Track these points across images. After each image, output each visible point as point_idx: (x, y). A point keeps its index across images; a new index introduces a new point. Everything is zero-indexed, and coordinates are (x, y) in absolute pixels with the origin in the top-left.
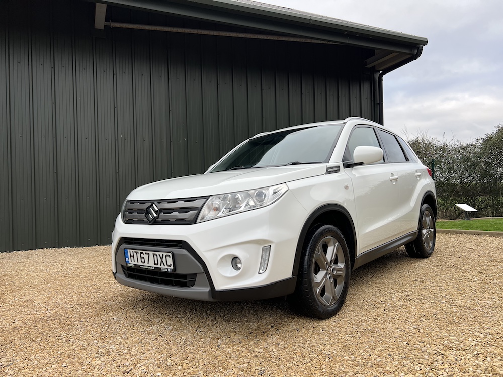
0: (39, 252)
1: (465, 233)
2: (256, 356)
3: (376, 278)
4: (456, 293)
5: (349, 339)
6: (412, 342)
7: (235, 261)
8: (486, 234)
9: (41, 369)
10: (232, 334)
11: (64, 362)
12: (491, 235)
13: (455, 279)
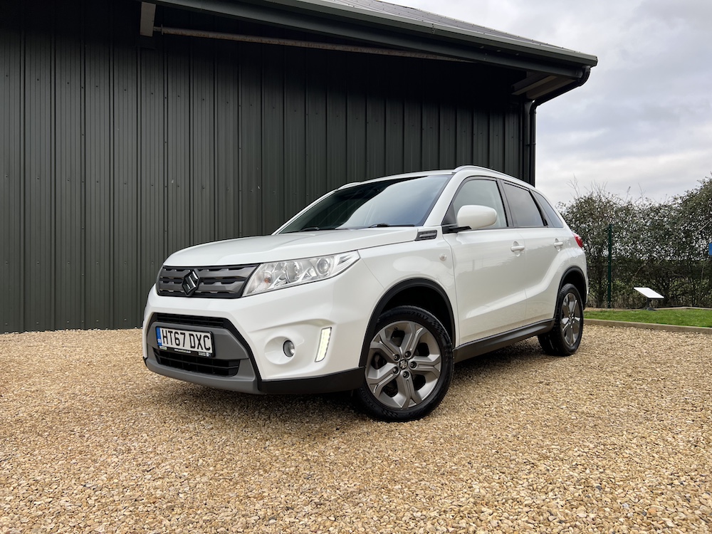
0: (59, 334)
2: (308, 460)
3: (490, 378)
4: (585, 397)
5: (428, 444)
6: (503, 450)
7: (287, 345)
8: (662, 329)
9: (45, 465)
10: (286, 436)
11: (74, 458)
12: (668, 330)
13: (592, 382)
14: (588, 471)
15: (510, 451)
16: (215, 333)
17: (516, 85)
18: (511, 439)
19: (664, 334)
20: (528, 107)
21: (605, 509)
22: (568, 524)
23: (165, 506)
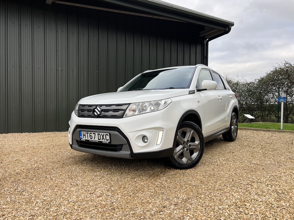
1: (250, 129)
2: (157, 186)
3: (209, 150)
4: (251, 158)
5: (203, 178)
6: (235, 180)
7: (144, 138)
8: (261, 130)
9: (43, 193)
10: (141, 176)
11: (55, 189)
12: (264, 131)
13: (250, 151)
14: (273, 187)
15: (238, 180)
16: (111, 133)
17: (201, 33)
20: (205, 42)
21: (291, 201)
22: (281, 208)
23: (110, 208)
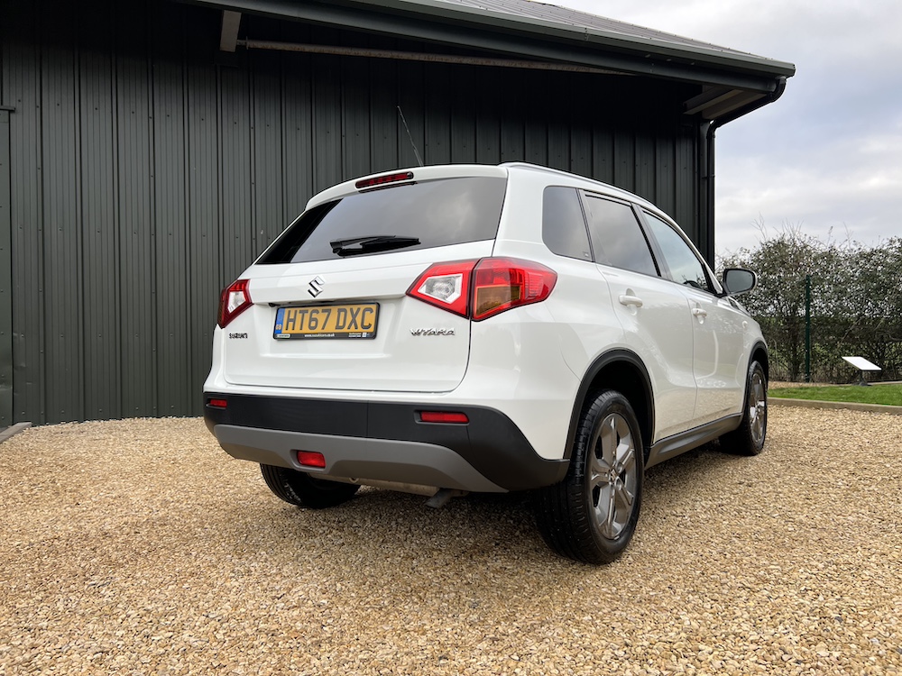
0: (126, 423)
2: (469, 584)
4: (801, 503)
8: (884, 410)
10: (435, 553)
11: (185, 582)
12: (892, 412)
13: (807, 482)
14: (821, 598)
15: (718, 572)
17: (689, 102)
18: (717, 557)
19: (887, 418)
20: (705, 130)
21: (851, 646)
22: (808, 666)
